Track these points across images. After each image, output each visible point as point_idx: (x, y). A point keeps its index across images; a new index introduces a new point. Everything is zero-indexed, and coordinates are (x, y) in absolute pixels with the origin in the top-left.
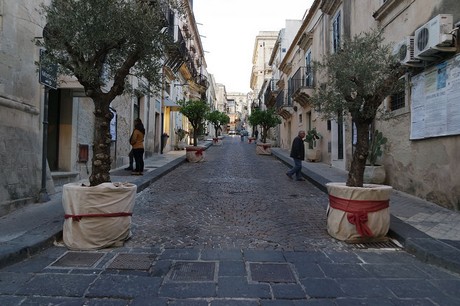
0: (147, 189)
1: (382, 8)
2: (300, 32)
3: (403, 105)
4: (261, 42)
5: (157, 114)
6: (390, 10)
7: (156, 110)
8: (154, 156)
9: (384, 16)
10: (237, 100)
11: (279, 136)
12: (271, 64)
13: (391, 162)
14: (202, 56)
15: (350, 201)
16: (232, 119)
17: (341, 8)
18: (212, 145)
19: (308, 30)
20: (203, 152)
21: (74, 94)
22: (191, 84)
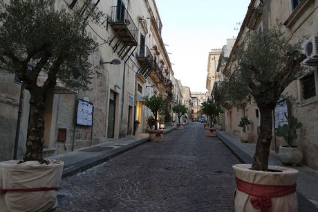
0: (105, 163)
1: (291, 17)
2: (235, 45)
3: (314, 94)
4: (212, 57)
5: (130, 107)
6: (298, 18)
7: (129, 104)
8: (127, 137)
9: (293, 23)
10: (199, 98)
11: (224, 123)
12: (218, 71)
13: (308, 144)
14: (170, 67)
15: (253, 184)
16: (195, 111)
17: (261, 24)
18: (175, 129)
19: (240, 43)
20: (162, 135)
21: (57, 92)
22: (160, 86)
